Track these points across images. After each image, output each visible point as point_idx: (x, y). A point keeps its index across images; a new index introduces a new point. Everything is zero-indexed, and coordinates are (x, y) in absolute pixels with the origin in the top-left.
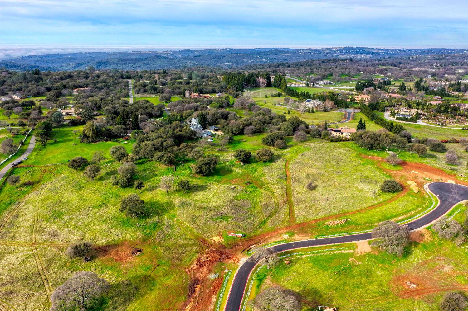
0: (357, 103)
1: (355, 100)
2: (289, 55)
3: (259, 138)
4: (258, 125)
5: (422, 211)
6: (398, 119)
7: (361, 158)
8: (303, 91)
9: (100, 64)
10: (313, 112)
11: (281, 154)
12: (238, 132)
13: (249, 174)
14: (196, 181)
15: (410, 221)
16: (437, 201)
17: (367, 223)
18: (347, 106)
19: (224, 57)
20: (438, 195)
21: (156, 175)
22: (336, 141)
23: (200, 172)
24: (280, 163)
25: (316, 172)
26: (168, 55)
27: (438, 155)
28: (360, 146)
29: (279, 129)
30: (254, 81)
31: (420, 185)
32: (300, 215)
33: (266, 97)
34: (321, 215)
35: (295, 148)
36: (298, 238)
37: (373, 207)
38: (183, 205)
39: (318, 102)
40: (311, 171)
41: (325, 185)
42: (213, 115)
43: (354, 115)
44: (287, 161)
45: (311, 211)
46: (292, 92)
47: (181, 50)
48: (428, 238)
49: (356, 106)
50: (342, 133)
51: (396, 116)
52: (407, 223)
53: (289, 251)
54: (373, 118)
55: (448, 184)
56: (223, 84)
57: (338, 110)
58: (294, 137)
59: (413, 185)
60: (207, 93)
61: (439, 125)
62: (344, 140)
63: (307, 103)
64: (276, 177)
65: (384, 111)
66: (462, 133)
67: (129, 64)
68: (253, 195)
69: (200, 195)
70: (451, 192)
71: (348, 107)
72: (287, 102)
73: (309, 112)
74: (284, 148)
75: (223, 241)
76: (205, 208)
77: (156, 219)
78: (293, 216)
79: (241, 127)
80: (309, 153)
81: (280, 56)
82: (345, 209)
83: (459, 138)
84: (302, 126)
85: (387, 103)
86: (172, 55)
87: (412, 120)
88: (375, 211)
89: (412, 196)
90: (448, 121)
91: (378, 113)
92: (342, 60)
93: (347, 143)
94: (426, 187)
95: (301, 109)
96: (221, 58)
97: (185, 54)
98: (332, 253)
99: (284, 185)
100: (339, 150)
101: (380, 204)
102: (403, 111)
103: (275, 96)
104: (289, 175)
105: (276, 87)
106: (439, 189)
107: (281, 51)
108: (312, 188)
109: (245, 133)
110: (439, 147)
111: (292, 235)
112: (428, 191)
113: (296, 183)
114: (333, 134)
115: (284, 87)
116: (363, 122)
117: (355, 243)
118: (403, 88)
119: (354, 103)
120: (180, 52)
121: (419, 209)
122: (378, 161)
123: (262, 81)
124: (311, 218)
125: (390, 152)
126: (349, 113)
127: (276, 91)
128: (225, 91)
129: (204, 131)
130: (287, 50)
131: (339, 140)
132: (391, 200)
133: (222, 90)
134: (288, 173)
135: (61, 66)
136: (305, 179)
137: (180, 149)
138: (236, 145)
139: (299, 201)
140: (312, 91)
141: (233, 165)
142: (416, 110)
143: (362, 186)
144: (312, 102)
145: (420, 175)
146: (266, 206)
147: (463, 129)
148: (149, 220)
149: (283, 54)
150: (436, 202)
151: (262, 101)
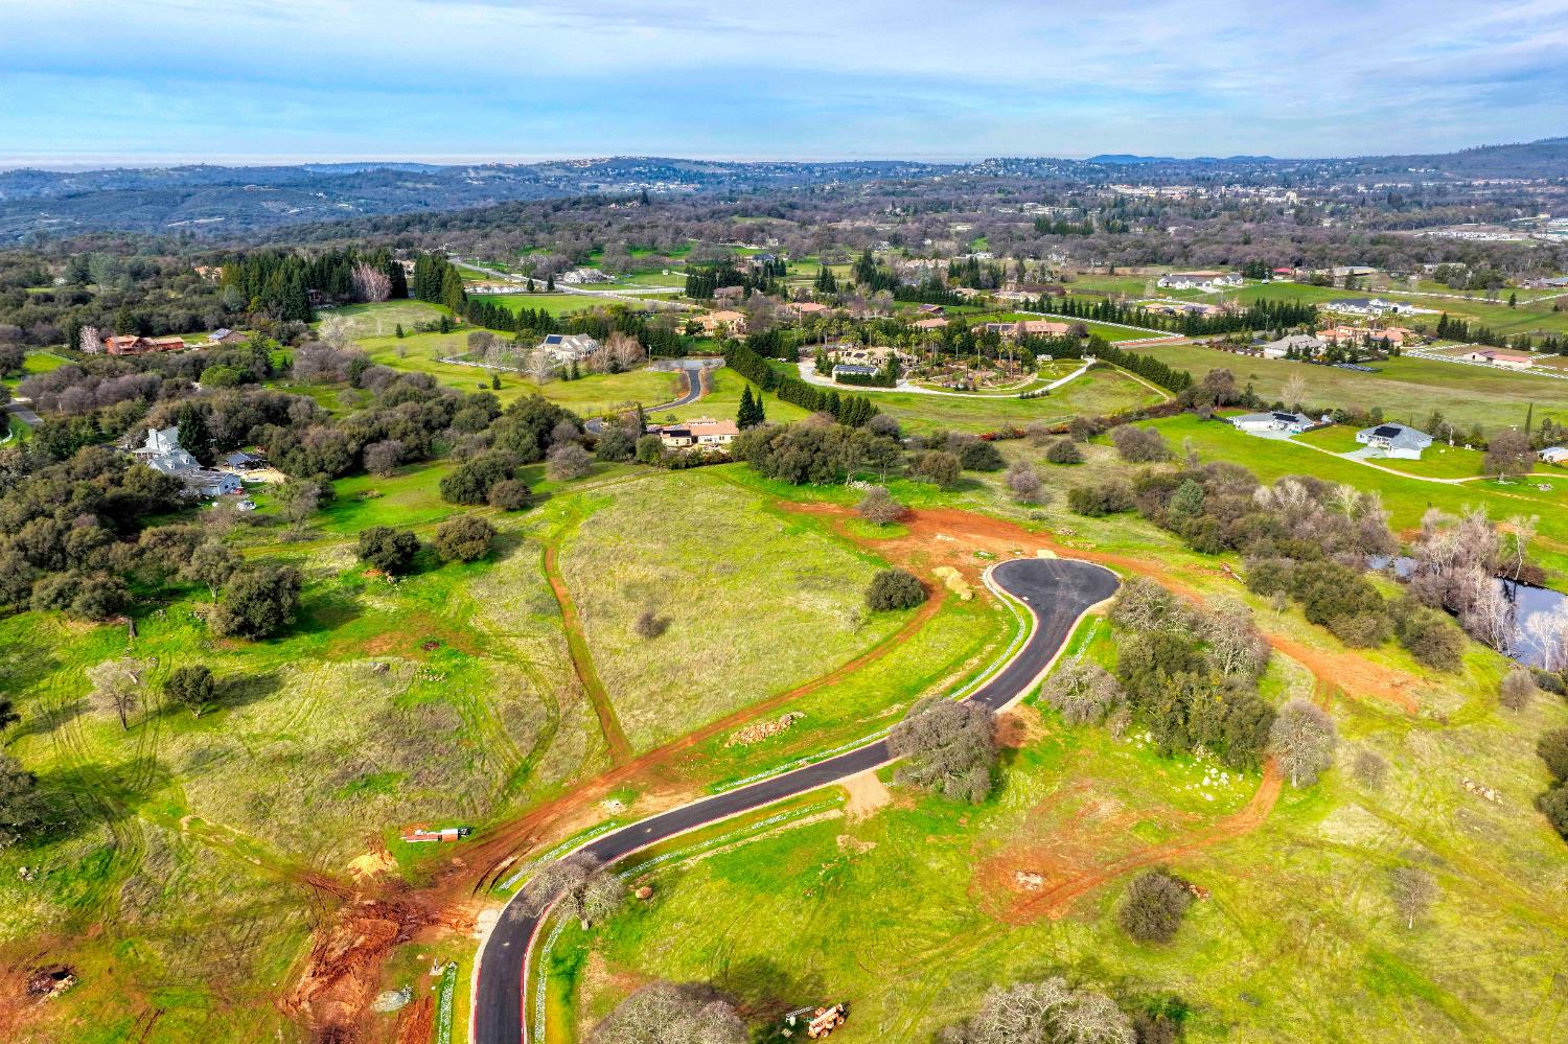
0: (710, 338)
1: (700, 328)
2: (430, 185)
3: (428, 482)
4: (412, 436)
5: (996, 652)
6: (841, 379)
7: (781, 512)
8: (528, 308)
10: (577, 376)
11: (517, 528)
12: (341, 467)
13: (423, 613)
14: (233, 663)
15: (974, 687)
16: (1029, 616)
17: (855, 715)
18: (681, 352)
19: (189, 195)
20: (1026, 598)
21: (56, 665)
22: (687, 466)
23: (244, 629)
24: (519, 561)
25: (653, 574)
27: (985, 478)
28: (765, 476)
29: (489, 442)
30: (342, 280)
31: (970, 575)
32: (640, 726)
33: (400, 334)
34: (706, 717)
35: (560, 503)
36: (657, 805)
37: (859, 662)
38: (201, 761)
39: (585, 343)
40: (635, 572)
41: (694, 613)
42: (231, 413)
43: (709, 377)
44: (545, 551)
45: (671, 708)
46: (488, 315)
48: (1035, 732)
49: (708, 347)
50: (695, 440)
51: (834, 373)
52: (967, 697)
53: (641, 853)
54: (770, 382)
55: (1041, 562)
56: (229, 295)
57: (656, 364)
58: (548, 464)
59: (951, 577)
60: (168, 332)
61: (957, 389)
62: (710, 461)
63: (548, 348)
64: (524, 610)
65: (795, 357)
66: (1021, 410)
68: (458, 683)
69: (261, 714)
70: (1056, 584)
71: (685, 354)
72: (481, 349)
73: (565, 379)
74: (525, 506)
75: (391, 865)
76: (292, 759)
77: (102, 834)
78: (618, 732)
79: (353, 446)
80: (615, 514)
81: (398, 192)
82: (778, 684)
83: (1022, 425)
84: (564, 426)
85: (798, 333)
87: (881, 381)
88: (870, 675)
89: (959, 611)
90: (978, 375)
91: (779, 364)
92: (617, 201)
93: (722, 468)
94: (987, 577)
95: (537, 370)
96: (178, 199)
98: (778, 831)
99: (558, 633)
100: (706, 494)
101: (878, 652)
102: (851, 356)
103: (431, 329)
104: (566, 596)
105: (424, 298)
106: (1025, 578)
107: (399, 175)
108: (654, 628)
109: (368, 466)
110: (983, 456)
111: (632, 796)
112: (997, 589)
113: (596, 621)
114: (669, 442)
115: (455, 299)
116: (754, 402)
117: (840, 787)
118: (826, 283)
119: (699, 340)
121: (989, 648)
122: (833, 518)
123: (372, 279)
124: (679, 728)
125: (859, 485)
126: (694, 373)
127: (433, 313)
128: (239, 323)
129: (208, 477)
130: (421, 171)
131: (695, 462)
132: (905, 634)
133: (228, 318)
134: (561, 591)
136: (623, 602)
137: (142, 551)
138: (347, 513)
139: (623, 679)
140: (554, 306)
141: (359, 588)
142: (887, 350)
143: (807, 600)
144: (565, 344)
145: (962, 544)
146: (516, 713)
147: (1022, 398)
148: (72, 847)
149: (409, 184)
150: (1028, 623)
151: (390, 349)
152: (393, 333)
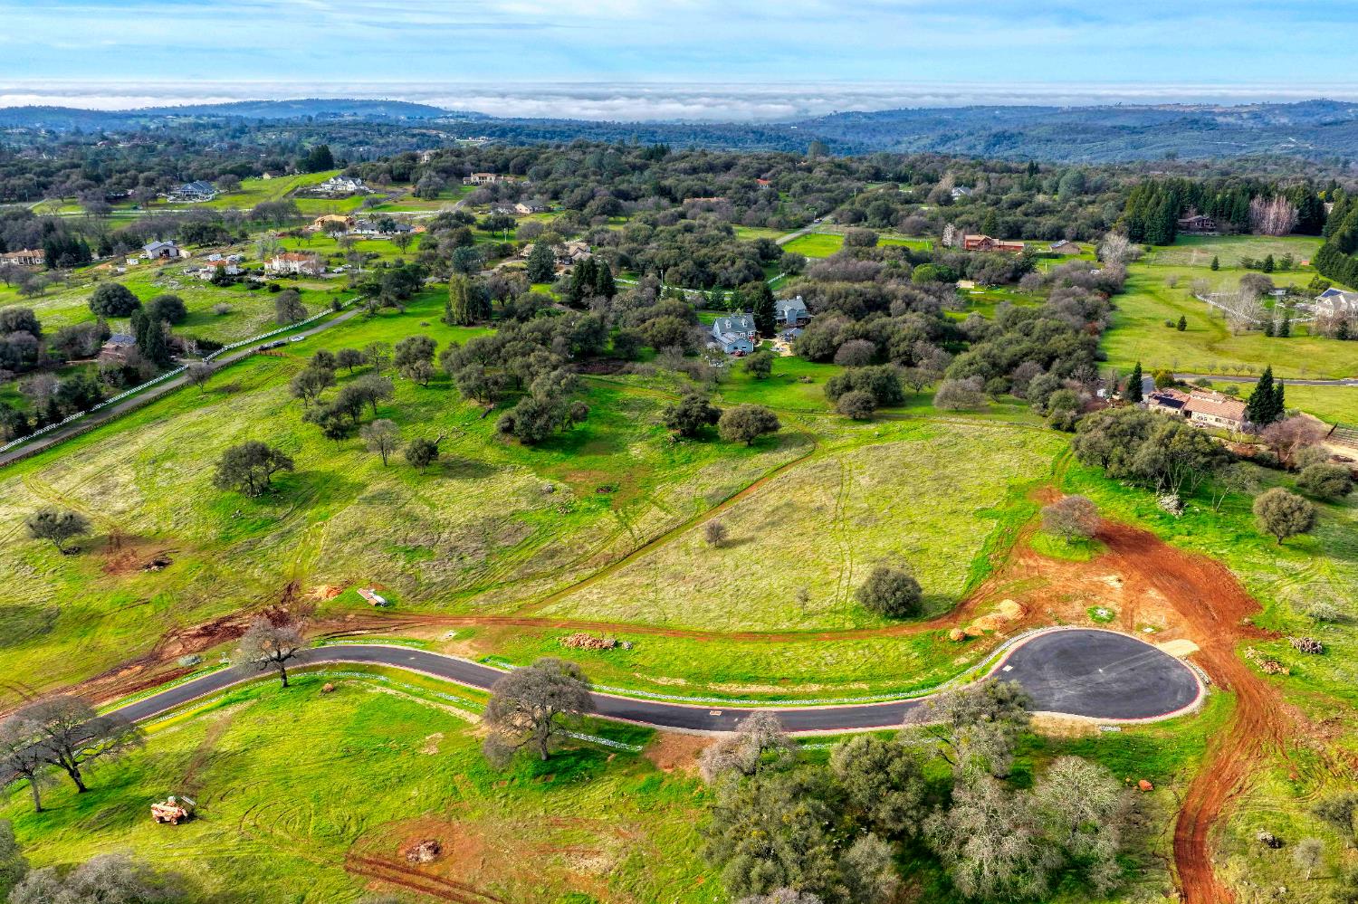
9: (999, 139)
12: (818, 353)
13: (648, 468)
20: (1006, 669)
21: (429, 420)
24: (779, 457)
26: (1241, 118)
30: (1239, 211)
31: (1027, 622)
32: (573, 601)
33: (1215, 267)
37: (756, 636)
38: (378, 497)
44: (805, 457)
45: (611, 599)
50: (1188, 414)
59: (1001, 613)
64: (703, 492)
67: (1083, 142)
68: (568, 519)
69: (448, 487)
75: (328, 599)
76: (412, 518)
77: (284, 512)
79: (838, 339)
94: (1038, 632)
97: (1306, 114)
99: (685, 518)
104: (746, 494)
111: (465, 637)
112: (1010, 646)
116: (1275, 385)
121: (858, 686)
134: (753, 489)
135: (898, 143)
146: (553, 554)
148: (266, 511)
152: (1209, 265)
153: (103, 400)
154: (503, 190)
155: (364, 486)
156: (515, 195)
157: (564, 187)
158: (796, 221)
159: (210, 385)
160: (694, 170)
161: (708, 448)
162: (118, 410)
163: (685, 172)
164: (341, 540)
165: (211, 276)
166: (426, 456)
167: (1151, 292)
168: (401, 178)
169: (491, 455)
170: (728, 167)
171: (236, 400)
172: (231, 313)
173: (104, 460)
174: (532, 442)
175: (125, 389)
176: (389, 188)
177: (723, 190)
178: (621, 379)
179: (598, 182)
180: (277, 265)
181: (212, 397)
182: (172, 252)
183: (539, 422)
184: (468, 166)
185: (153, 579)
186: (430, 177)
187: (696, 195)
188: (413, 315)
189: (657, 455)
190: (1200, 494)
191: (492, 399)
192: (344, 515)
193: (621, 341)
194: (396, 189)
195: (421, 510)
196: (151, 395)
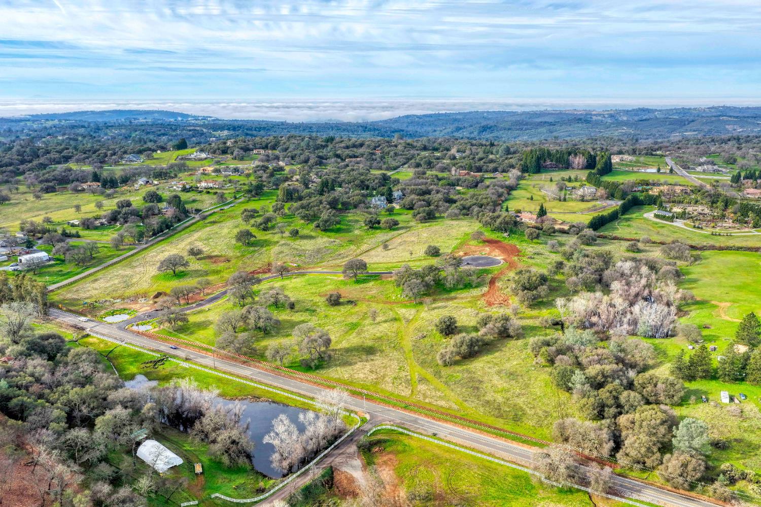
9: (485, 129)
10: (565, 200)
11: (413, 226)
26: (604, 117)
30: (567, 160)
38: (284, 244)
40: (411, 239)
41: (401, 248)
47: (630, 109)
67: (526, 130)
69: (303, 242)
74: (425, 222)
77: (258, 248)
86: (611, 116)
97: (636, 115)
103: (567, 180)
120: (627, 112)
126: (608, 206)
134: (393, 239)
135: (435, 131)
141: (360, 229)
147: (712, 234)
148: (252, 248)
152: (549, 179)
153: (172, 226)
154: (271, 157)
155: (278, 242)
156: (277, 158)
157: (296, 155)
158: (393, 167)
159: (207, 221)
160: (347, 147)
161: (378, 231)
162: (179, 229)
163: (344, 148)
164: (278, 254)
165: (180, 189)
166: (295, 234)
167: (526, 189)
168: (224, 152)
169: (313, 234)
170: (361, 145)
171: (219, 225)
172: (197, 201)
173: (189, 240)
174: (325, 230)
175: (178, 223)
176: (221, 156)
177: (362, 155)
178: (346, 215)
179: (309, 152)
180: (203, 184)
181: (209, 225)
182: (150, 182)
183: (328, 223)
184: (251, 146)
185: (228, 264)
186: (238, 151)
187: (351, 157)
188: (263, 200)
189: (363, 233)
190: (515, 233)
191: (308, 220)
192: (275, 249)
193: (343, 204)
194: (223, 157)
195: (297, 247)
196: (187, 224)
